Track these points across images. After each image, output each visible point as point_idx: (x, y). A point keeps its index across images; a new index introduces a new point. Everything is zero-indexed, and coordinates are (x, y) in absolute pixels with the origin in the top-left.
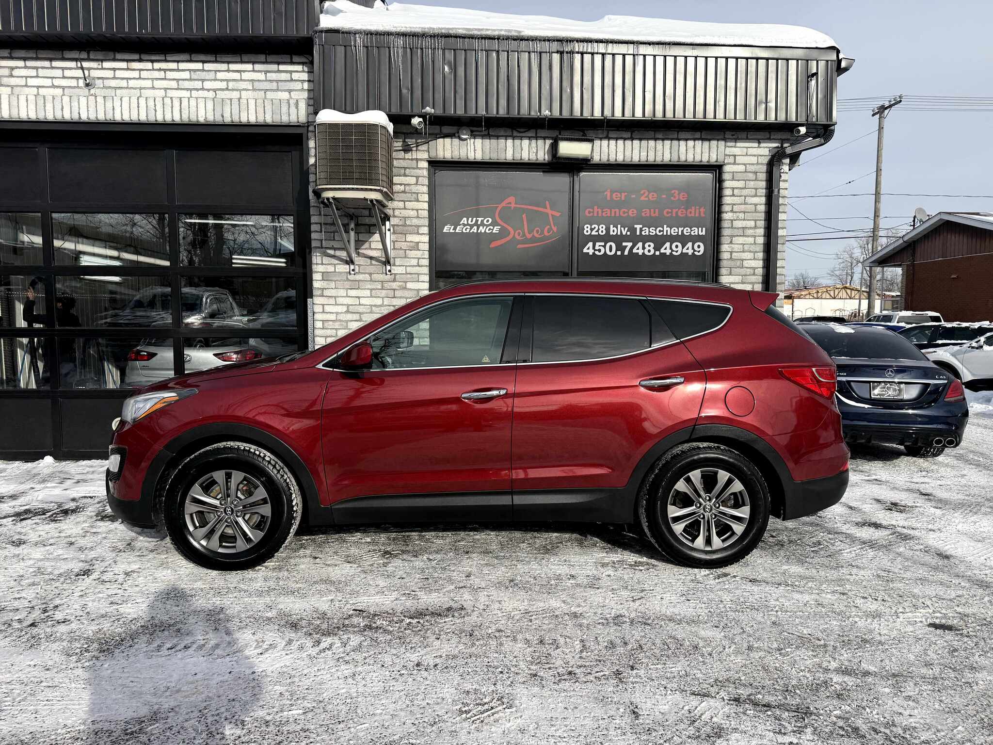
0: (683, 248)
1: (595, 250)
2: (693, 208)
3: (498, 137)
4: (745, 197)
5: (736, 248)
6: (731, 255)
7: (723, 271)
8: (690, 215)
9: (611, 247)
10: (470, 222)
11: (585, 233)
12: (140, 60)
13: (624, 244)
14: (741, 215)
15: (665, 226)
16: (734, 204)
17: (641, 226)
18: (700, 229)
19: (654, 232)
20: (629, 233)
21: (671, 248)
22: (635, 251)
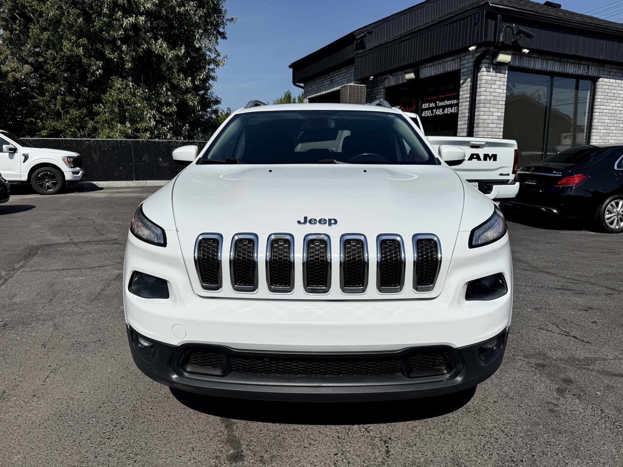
0: (451, 110)
1: (425, 115)
3: (398, 75)
5: (464, 108)
6: (461, 111)
7: (459, 119)
9: (430, 112)
11: (423, 108)
13: (433, 111)
14: (465, 92)
15: (446, 101)
17: (438, 102)
18: (456, 100)
19: (442, 104)
20: (435, 106)
21: (447, 111)
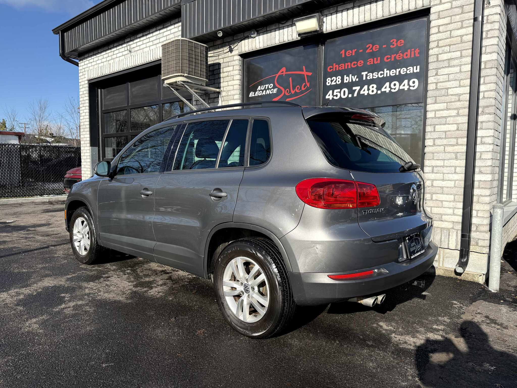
0: (400, 85)
1: (334, 96)
2: (409, 51)
3: (271, 31)
4: (451, 31)
5: (441, 78)
6: (436, 85)
7: (429, 101)
8: (405, 57)
9: (344, 92)
10: (262, 89)
11: (327, 84)
12: (143, 36)
13: (354, 88)
14: (447, 49)
15: (385, 70)
16: (440, 40)
17: (367, 73)
18: (415, 67)
19: (377, 76)
20: (357, 80)
21: (390, 87)
22: (362, 92)
